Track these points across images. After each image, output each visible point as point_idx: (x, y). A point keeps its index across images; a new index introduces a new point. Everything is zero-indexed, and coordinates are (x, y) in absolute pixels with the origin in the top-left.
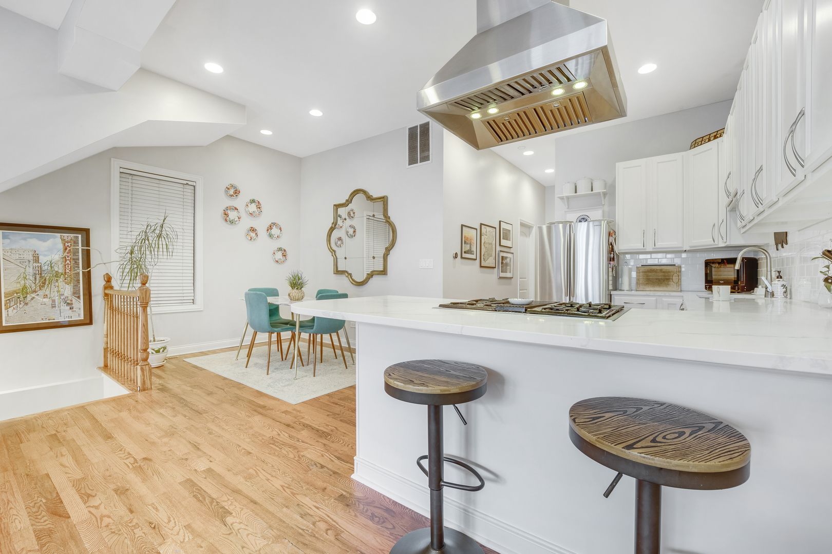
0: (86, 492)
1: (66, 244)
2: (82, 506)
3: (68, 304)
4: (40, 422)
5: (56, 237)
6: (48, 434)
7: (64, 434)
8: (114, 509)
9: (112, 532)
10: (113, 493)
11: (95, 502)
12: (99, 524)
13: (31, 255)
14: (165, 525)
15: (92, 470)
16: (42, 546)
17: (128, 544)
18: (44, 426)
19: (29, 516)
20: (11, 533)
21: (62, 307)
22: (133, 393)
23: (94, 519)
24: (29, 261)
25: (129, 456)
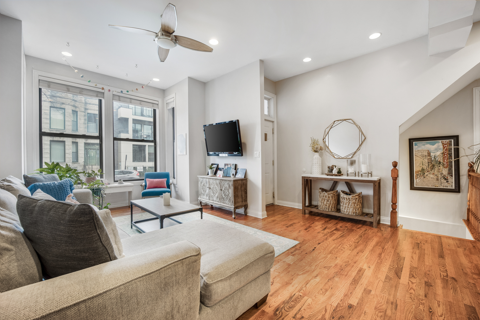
0: (413, 274)
1: (445, 146)
2: (408, 278)
3: (445, 179)
4: (417, 235)
5: (439, 142)
6: (416, 242)
7: (423, 245)
8: (419, 289)
9: (411, 297)
10: (424, 282)
11: (414, 280)
12: (408, 290)
13: (427, 153)
14: (437, 315)
15: (423, 267)
16: (385, 282)
17: (413, 307)
18: (417, 238)
19: (389, 269)
20: (381, 270)
21: (442, 181)
22: (475, 241)
23: (408, 287)
24: (426, 156)
25: (445, 271)
